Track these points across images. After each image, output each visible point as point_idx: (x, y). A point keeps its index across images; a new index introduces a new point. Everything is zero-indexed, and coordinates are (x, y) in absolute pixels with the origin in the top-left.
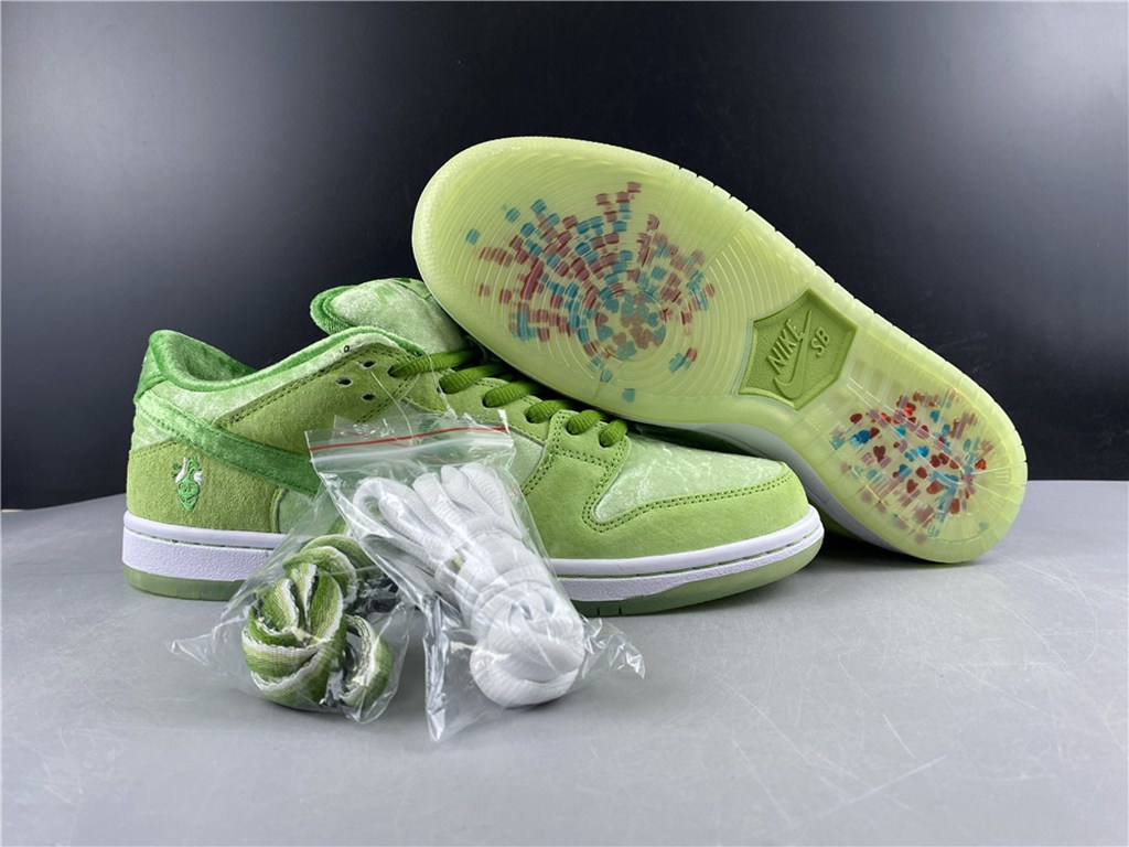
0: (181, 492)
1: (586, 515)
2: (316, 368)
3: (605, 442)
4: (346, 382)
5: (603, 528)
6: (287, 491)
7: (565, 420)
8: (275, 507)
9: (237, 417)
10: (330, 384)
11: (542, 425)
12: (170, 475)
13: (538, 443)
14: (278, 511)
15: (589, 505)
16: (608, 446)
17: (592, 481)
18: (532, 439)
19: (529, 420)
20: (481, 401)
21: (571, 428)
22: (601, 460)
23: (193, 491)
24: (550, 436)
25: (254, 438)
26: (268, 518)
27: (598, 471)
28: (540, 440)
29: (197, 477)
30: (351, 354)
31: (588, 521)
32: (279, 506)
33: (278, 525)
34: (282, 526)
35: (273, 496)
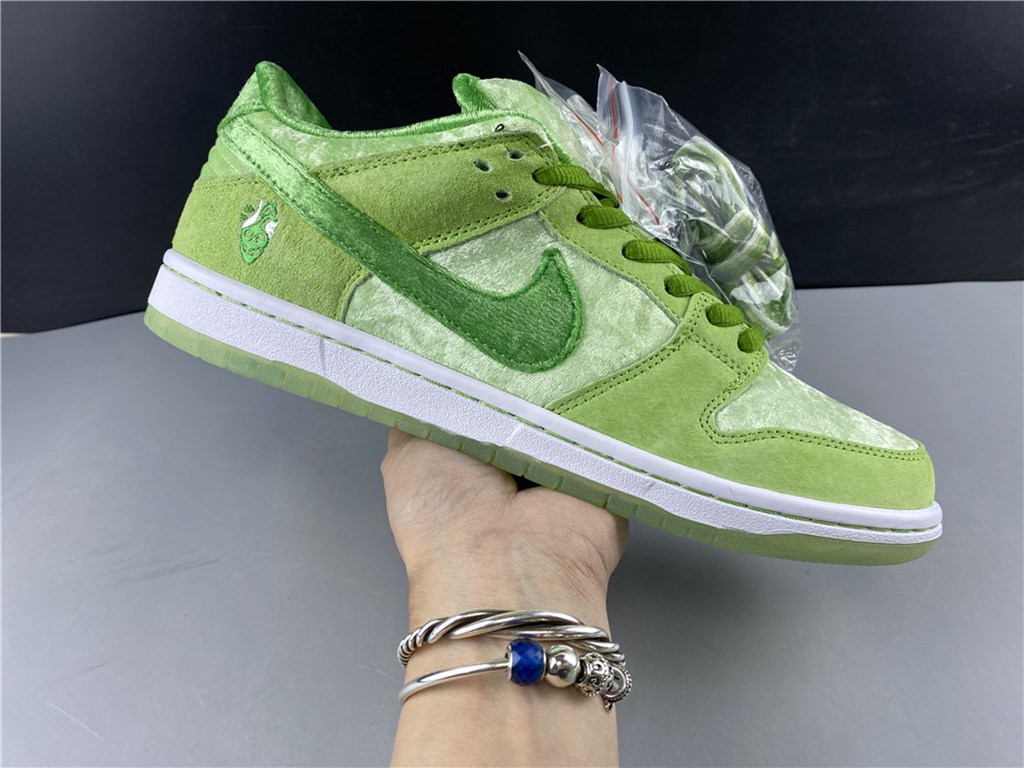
0: (245, 239)
1: (705, 418)
2: (456, 140)
3: (744, 345)
4: (484, 167)
5: (720, 439)
6: (370, 276)
7: (708, 305)
8: (351, 290)
9: (341, 171)
10: (467, 163)
11: (682, 301)
12: (238, 217)
13: (672, 319)
14: (352, 295)
15: (710, 409)
16: (745, 351)
17: (720, 382)
18: (665, 312)
19: (667, 289)
20: (621, 247)
21: (713, 316)
22: (733, 364)
23: (261, 243)
24: (688, 315)
25: (353, 201)
26: (336, 300)
27: (729, 375)
28: (675, 316)
29: (270, 227)
30: (503, 135)
31: (705, 425)
32: (354, 290)
33: (345, 313)
34: (350, 316)
35: (352, 278)
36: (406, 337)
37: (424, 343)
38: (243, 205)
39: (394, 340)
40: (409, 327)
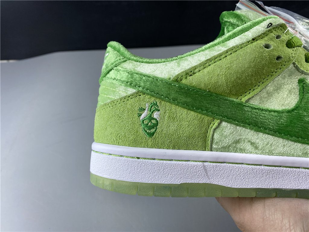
0: (144, 125)
2: (250, 38)
4: (268, 47)
6: (221, 122)
8: (212, 133)
9: (190, 73)
10: (260, 47)
12: (136, 115)
14: (213, 135)
23: (153, 124)
26: (205, 141)
29: (156, 115)
30: (271, 29)
32: (214, 133)
33: (211, 145)
34: (214, 146)
35: (210, 126)
36: (249, 147)
37: (260, 147)
38: (137, 109)
39: (242, 151)
40: (249, 141)
